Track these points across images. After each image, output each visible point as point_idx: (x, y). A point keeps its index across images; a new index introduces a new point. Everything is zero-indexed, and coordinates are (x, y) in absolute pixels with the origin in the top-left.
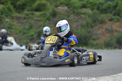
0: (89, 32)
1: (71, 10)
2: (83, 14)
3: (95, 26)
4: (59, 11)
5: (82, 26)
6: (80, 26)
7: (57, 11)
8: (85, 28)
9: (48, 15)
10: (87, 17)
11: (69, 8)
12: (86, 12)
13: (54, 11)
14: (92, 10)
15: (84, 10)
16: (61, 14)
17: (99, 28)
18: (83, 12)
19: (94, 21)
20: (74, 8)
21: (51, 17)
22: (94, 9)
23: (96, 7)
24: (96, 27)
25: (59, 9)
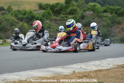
0: (109, 31)
1: (95, 14)
2: (104, 17)
3: (113, 26)
4: (87, 14)
5: (104, 26)
6: (102, 26)
7: (85, 14)
8: (106, 28)
9: (79, 17)
10: (108, 19)
11: (93, 12)
12: (107, 15)
13: (82, 15)
14: (111, 14)
15: (105, 14)
16: (88, 17)
17: (117, 27)
18: (105, 15)
19: (113, 23)
20: (98, 12)
21: (80, 19)
22: (113, 13)
23: (114, 12)
24: (115, 27)
25: (86, 13)
